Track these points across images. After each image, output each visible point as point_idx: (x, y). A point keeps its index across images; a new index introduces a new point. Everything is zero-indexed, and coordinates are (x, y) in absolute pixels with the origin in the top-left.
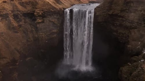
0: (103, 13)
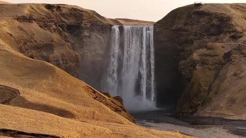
0: (165, 29)
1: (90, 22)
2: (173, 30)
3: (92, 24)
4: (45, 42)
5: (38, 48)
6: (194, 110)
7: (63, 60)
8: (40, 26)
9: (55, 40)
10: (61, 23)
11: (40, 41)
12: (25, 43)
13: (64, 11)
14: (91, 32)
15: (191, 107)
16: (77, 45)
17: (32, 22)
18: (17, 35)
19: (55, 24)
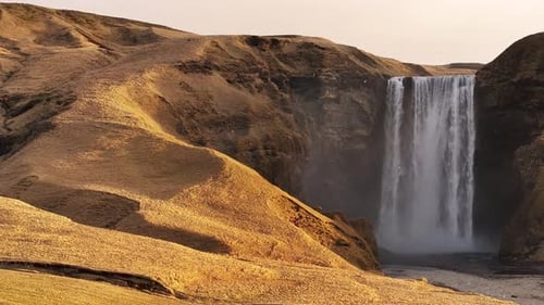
0: (499, 82)
1: (337, 71)
2: (514, 83)
3: (342, 76)
4: (233, 113)
5: (218, 124)
6: (532, 248)
7: (265, 148)
8: (229, 81)
9: (253, 107)
10: (278, 74)
11: (224, 111)
12: (192, 116)
13: (286, 49)
14: (340, 92)
15: (528, 244)
16: (312, 119)
17: (211, 74)
18: (175, 99)
19: (263, 76)
